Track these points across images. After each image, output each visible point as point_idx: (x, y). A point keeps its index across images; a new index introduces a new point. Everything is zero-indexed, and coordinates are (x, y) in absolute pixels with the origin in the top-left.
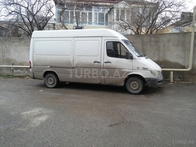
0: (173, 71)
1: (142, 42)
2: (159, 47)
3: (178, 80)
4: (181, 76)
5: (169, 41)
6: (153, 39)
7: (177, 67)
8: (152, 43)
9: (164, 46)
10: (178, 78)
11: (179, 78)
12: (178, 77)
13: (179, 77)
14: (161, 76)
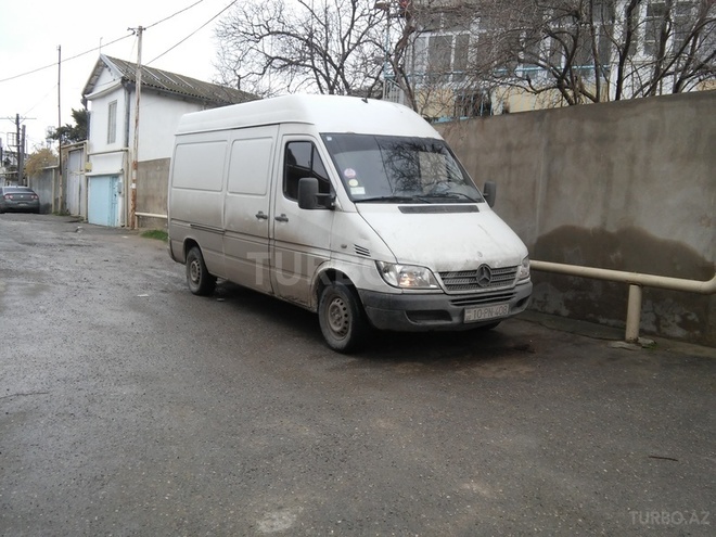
0: (641, 285)
1: (549, 144)
2: (610, 165)
3: (679, 332)
4: (693, 317)
5: (652, 137)
6: (589, 128)
7: (678, 268)
8: (586, 148)
9: (633, 159)
10: (680, 325)
11: (685, 324)
12: (678, 319)
13: (684, 317)
14: (447, 292)
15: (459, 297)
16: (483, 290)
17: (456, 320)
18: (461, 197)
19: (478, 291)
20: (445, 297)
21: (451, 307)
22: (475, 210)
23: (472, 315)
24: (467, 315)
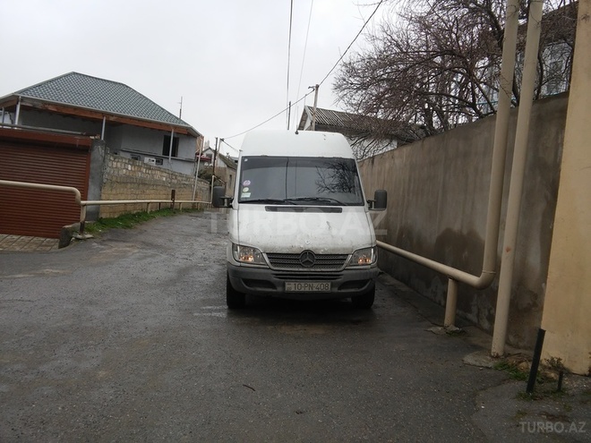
1: (445, 159)
4: (492, 311)
6: (461, 146)
8: (459, 162)
13: (489, 311)
14: (272, 267)
15: (280, 272)
16: (305, 270)
17: (279, 289)
18: (332, 201)
19: (301, 269)
20: (270, 271)
21: (274, 279)
22: (340, 211)
23: (291, 286)
24: (287, 286)
